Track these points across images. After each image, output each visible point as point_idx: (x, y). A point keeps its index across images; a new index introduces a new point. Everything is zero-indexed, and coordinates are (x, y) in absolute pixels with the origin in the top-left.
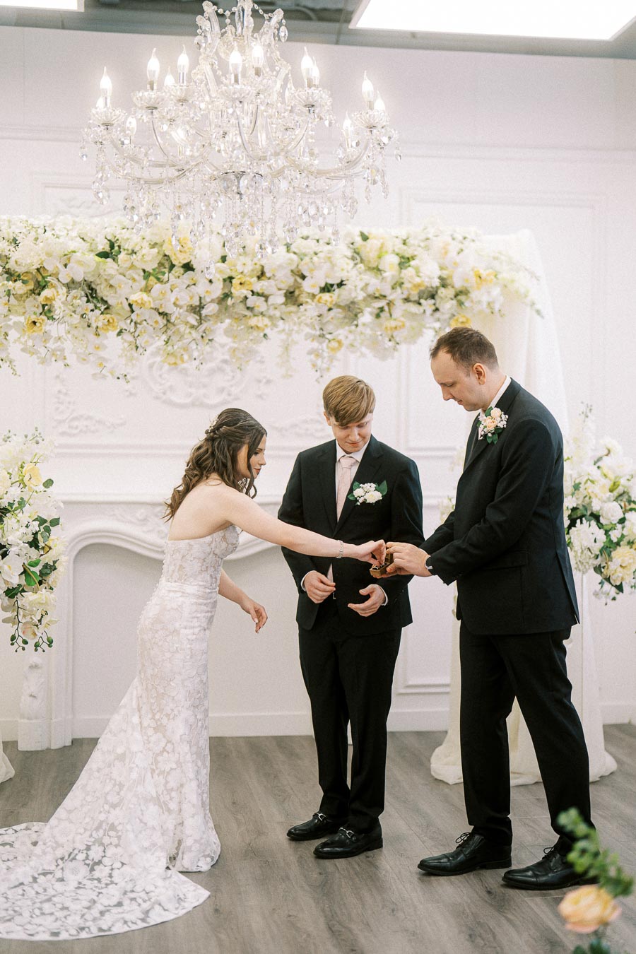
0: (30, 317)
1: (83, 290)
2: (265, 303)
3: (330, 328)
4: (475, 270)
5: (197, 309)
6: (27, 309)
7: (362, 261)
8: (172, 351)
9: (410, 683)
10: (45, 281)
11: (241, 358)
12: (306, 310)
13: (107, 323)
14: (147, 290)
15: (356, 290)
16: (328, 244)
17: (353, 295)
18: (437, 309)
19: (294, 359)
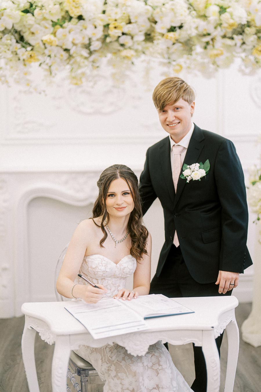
1: (12, 34)
2: (131, 40)
3: (174, 57)
5: (88, 46)
7: (195, 10)
8: (75, 76)
12: (157, 44)
13: (30, 57)
14: (54, 34)
15: (191, 29)
17: (189, 32)
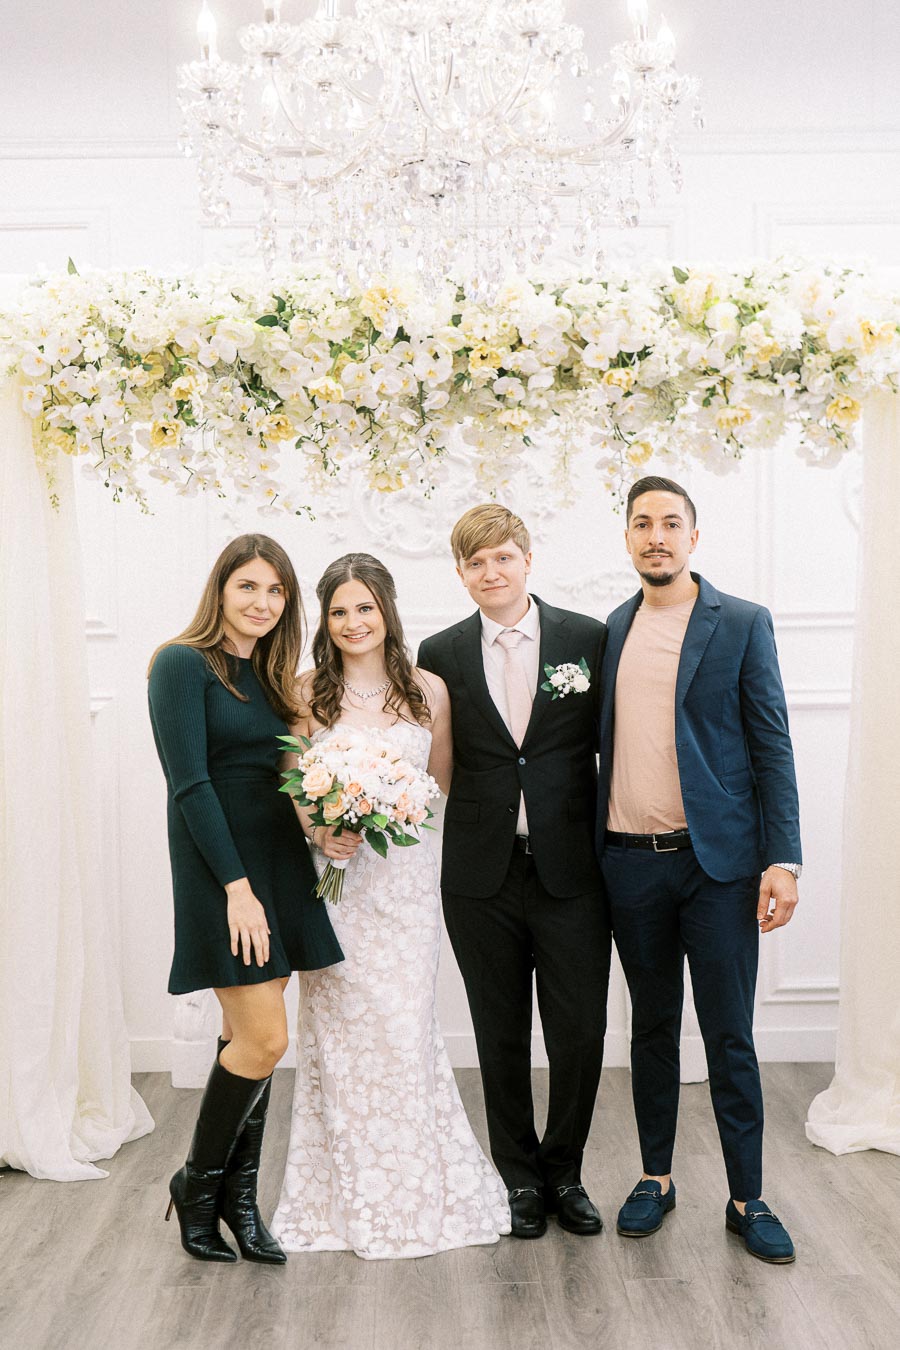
0: (156, 422)
1: (238, 376)
2: (522, 387)
3: (628, 424)
4: (863, 321)
5: (416, 402)
6: (155, 409)
7: (676, 316)
8: (383, 469)
9: (782, 986)
10: (180, 365)
11: (492, 477)
12: (587, 397)
13: (275, 427)
14: (336, 373)
15: (667, 363)
16: (624, 290)
17: (664, 368)
18: (805, 389)
19: (576, 475)
